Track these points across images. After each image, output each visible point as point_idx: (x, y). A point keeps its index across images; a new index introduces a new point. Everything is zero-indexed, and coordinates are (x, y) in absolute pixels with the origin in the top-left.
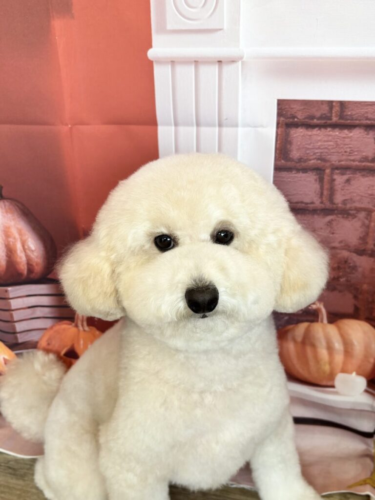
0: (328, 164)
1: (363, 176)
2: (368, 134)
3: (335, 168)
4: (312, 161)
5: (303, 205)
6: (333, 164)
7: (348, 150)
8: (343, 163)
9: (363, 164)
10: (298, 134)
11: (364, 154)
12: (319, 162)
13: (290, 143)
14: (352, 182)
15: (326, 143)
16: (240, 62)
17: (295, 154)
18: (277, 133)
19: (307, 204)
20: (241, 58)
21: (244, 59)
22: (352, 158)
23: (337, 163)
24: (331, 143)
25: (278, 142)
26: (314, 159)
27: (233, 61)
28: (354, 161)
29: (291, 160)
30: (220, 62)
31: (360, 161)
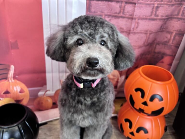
0: (104, 14)
1: (115, 19)
2: (117, 4)
3: (106, 15)
4: (98, 13)
6: (105, 14)
7: (110, 9)
8: (109, 14)
9: (115, 15)
10: (94, 3)
11: (116, 11)
12: (101, 13)
13: (91, 6)
14: (112, 21)
15: (103, 7)
17: (93, 10)
18: (87, 2)
22: (111, 12)
23: (106, 14)
24: (105, 6)
25: (87, 6)
26: (99, 12)
28: (112, 13)
29: (91, 12)
31: (114, 13)
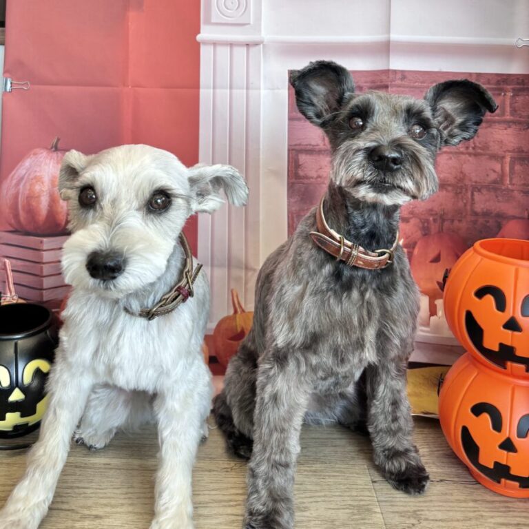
5: (311, 147)
16: (262, 46)
19: (313, 146)
20: (262, 42)
21: (265, 43)
27: (256, 44)
30: (247, 45)
